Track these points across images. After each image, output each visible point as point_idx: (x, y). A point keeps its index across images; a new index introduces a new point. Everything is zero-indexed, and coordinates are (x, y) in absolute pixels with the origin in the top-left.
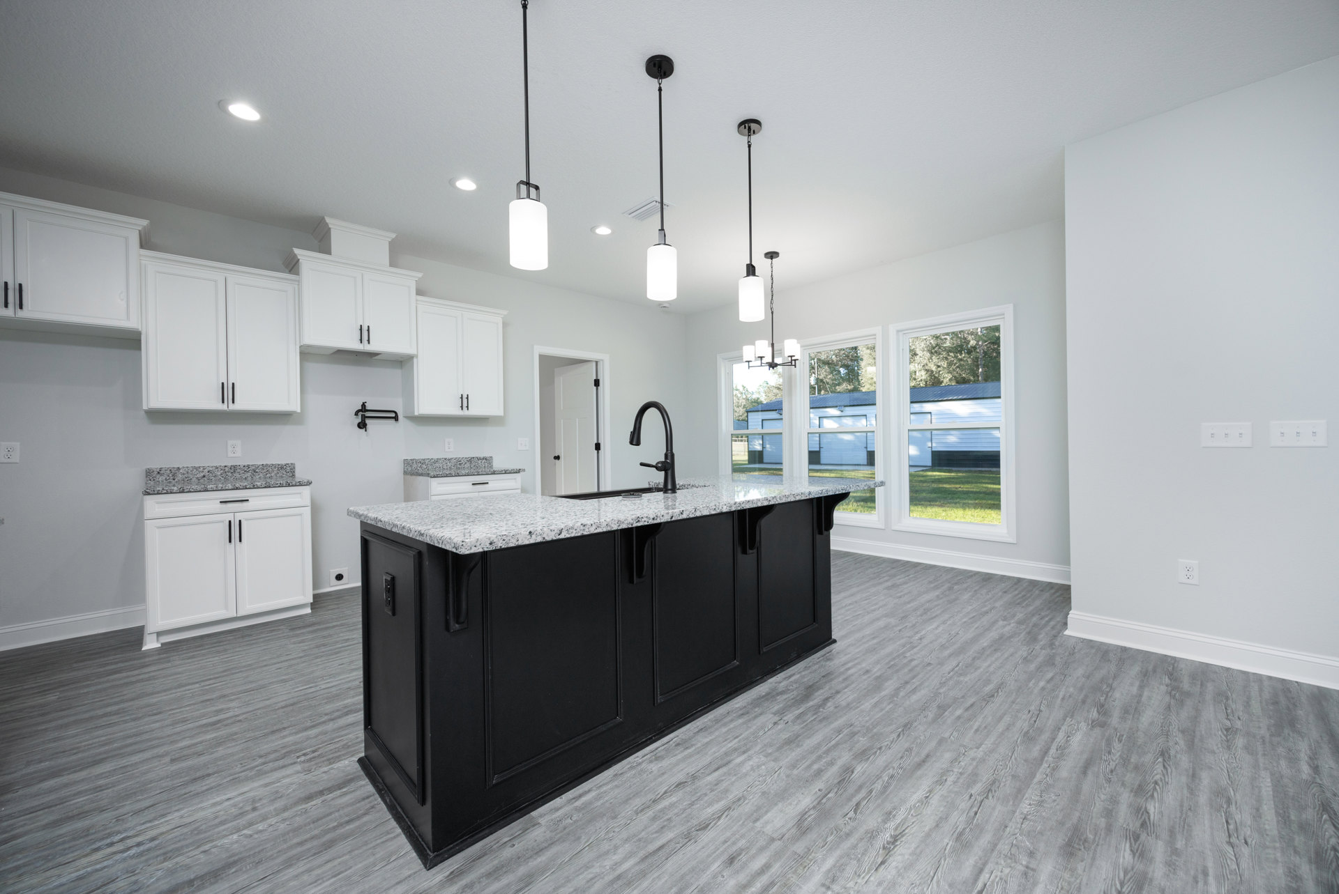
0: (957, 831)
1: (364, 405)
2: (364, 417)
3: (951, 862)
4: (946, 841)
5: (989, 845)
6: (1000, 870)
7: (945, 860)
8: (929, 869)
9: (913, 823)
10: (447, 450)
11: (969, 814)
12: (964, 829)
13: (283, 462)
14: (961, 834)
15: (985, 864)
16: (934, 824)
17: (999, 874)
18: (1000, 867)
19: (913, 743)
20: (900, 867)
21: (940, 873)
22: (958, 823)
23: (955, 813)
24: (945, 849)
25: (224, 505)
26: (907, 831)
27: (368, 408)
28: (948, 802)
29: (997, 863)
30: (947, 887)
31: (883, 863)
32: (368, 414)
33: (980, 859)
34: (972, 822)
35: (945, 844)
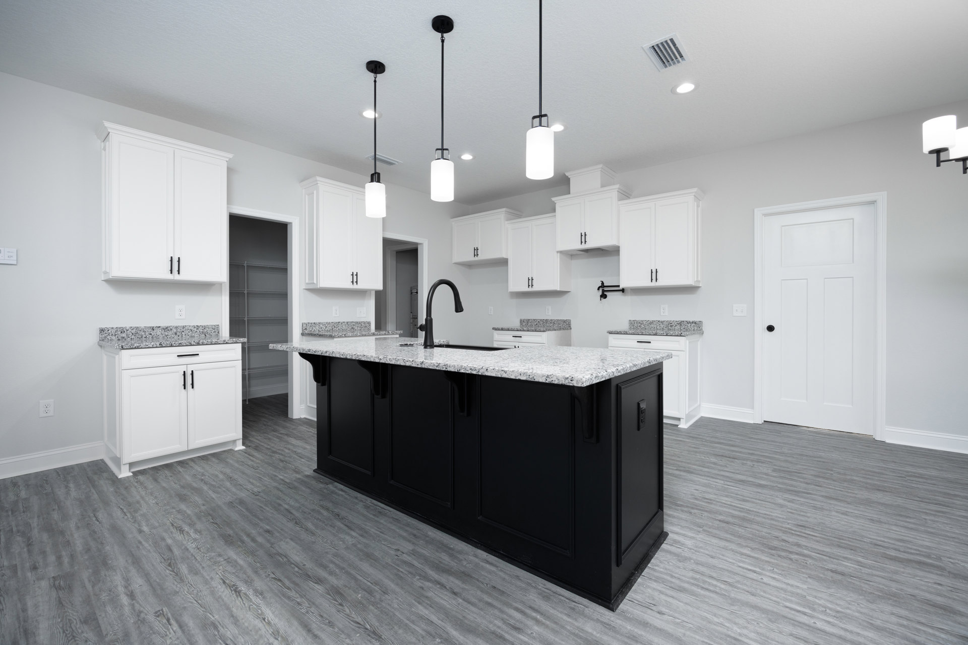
0: (219, 625)
1: (603, 283)
2: (604, 291)
3: (200, 614)
4: (217, 617)
5: (195, 641)
6: (172, 638)
7: (203, 611)
8: (203, 601)
9: (244, 604)
10: (662, 314)
11: (230, 640)
12: (218, 631)
13: (565, 319)
14: (216, 627)
15: (183, 631)
16: (235, 615)
17: (170, 636)
18: (174, 639)
19: (340, 629)
20: (215, 589)
21: (197, 605)
22: (226, 630)
23: (237, 632)
24: (210, 614)
25: (514, 338)
26: (240, 599)
27: (605, 285)
28: (251, 631)
29: (178, 638)
30: (185, 605)
31: (224, 582)
32: (606, 289)
33: (188, 630)
34: (221, 639)
35: (215, 615)
